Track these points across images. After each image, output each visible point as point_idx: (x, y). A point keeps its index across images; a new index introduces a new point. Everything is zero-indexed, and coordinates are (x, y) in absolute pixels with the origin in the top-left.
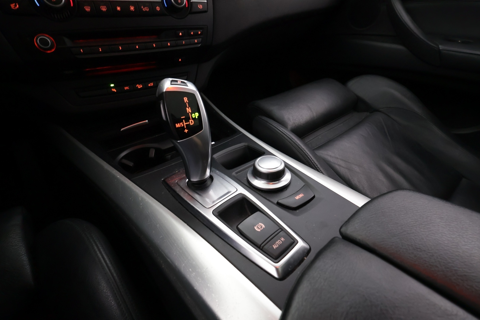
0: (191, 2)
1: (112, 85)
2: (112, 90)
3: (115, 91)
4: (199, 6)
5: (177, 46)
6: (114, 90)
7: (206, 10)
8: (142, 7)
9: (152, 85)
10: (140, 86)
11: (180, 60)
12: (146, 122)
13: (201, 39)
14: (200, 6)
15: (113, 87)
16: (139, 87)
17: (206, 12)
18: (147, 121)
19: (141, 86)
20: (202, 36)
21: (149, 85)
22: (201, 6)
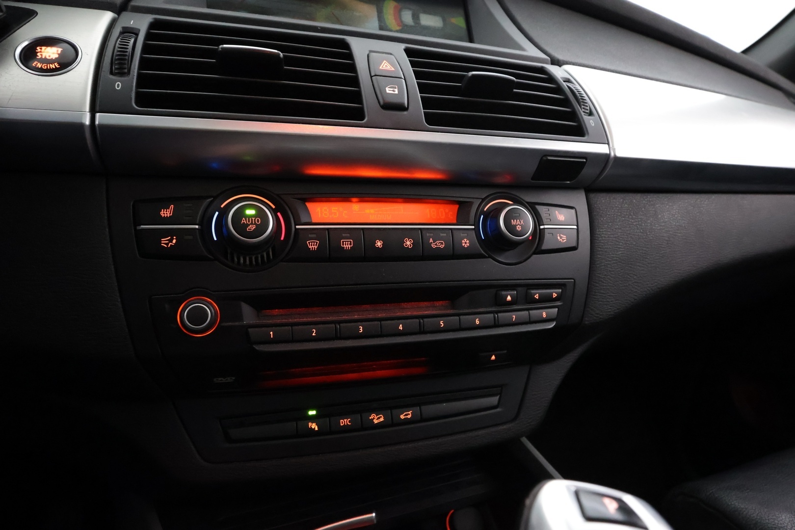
0: (540, 229)
1: (312, 413)
2: (310, 424)
3: (316, 429)
4: (559, 238)
5: (496, 325)
6: (314, 426)
7: (574, 244)
8: (431, 240)
9: (409, 417)
10: (377, 419)
11: (493, 357)
12: (372, 517)
13: (557, 309)
14: (561, 237)
15: (313, 417)
16: (376, 421)
17: (574, 249)
18: (374, 515)
19: (382, 419)
20: (559, 303)
21: (402, 417)
22: (564, 237)
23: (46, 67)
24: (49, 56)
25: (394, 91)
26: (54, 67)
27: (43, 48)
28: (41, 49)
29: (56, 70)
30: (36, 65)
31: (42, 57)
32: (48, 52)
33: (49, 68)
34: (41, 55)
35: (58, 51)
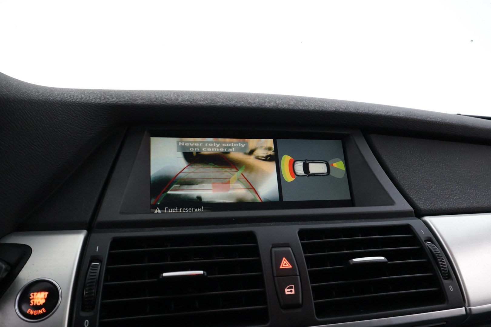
23: (36, 313)
24: (39, 303)
25: (291, 291)
26: (42, 312)
27: (35, 294)
28: (33, 295)
29: (44, 315)
30: (29, 312)
31: (34, 304)
32: (38, 298)
33: (38, 314)
34: (33, 302)
35: (45, 295)
